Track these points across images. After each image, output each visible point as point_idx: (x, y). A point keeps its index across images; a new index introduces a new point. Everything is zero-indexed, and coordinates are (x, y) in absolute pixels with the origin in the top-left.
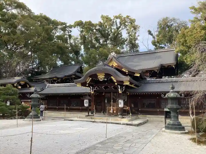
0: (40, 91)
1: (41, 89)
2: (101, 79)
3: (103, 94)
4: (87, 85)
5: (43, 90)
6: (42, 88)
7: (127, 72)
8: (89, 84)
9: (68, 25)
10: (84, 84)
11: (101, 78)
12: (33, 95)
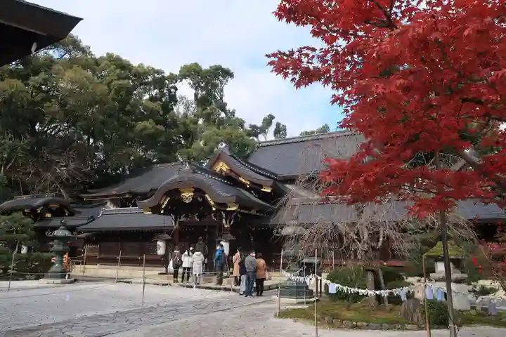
0: (87, 224)
1: (88, 219)
3: (206, 230)
4: (162, 212)
5: (91, 221)
6: (92, 217)
7: (249, 183)
8: (164, 209)
9: (167, 74)
10: (156, 210)
11: (187, 197)
12: (55, 232)
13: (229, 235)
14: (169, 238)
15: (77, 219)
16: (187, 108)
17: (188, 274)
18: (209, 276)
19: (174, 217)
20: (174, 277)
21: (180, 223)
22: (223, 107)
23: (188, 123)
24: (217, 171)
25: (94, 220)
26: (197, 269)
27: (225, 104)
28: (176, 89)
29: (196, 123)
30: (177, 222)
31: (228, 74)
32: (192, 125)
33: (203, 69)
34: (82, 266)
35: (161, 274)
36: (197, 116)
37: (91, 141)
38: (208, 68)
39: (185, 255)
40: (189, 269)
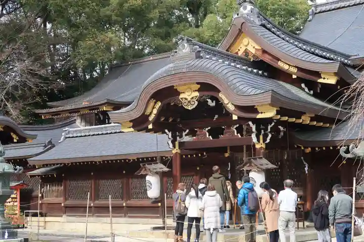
1: (45, 146)
2: (189, 102)
5: (50, 148)
6: (50, 142)
7: (295, 70)
10: (139, 124)
11: (189, 99)
13: (264, 161)
14: (166, 169)
15: (30, 146)
17: (198, 227)
18: (234, 230)
19: (170, 134)
20: (176, 233)
21: (181, 145)
24: (240, 53)
25: (54, 146)
26: (211, 219)
30: (177, 143)
34: (42, 219)
35: (155, 228)
37: (49, 26)
39: (191, 197)
40: (198, 220)
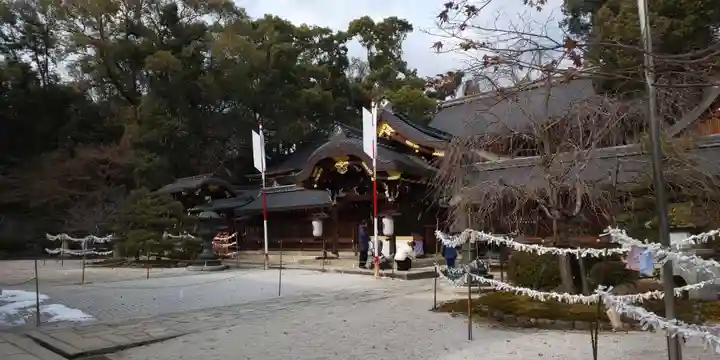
0: (246, 205)
1: (247, 200)
2: (342, 168)
4: (315, 186)
5: (251, 202)
6: (251, 198)
7: (418, 147)
9: (335, 33)
13: (394, 210)
14: (327, 216)
15: (238, 200)
16: (361, 71)
19: (330, 191)
21: (338, 199)
22: (402, 66)
23: (360, 87)
25: (253, 200)
27: (405, 64)
28: (346, 50)
29: (370, 88)
30: (335, 198)
31: (406, 27)
32: (365, 91)
33: (376, 22)
35: (318, 258)
36: (372, 80)
38: (382, 21)
